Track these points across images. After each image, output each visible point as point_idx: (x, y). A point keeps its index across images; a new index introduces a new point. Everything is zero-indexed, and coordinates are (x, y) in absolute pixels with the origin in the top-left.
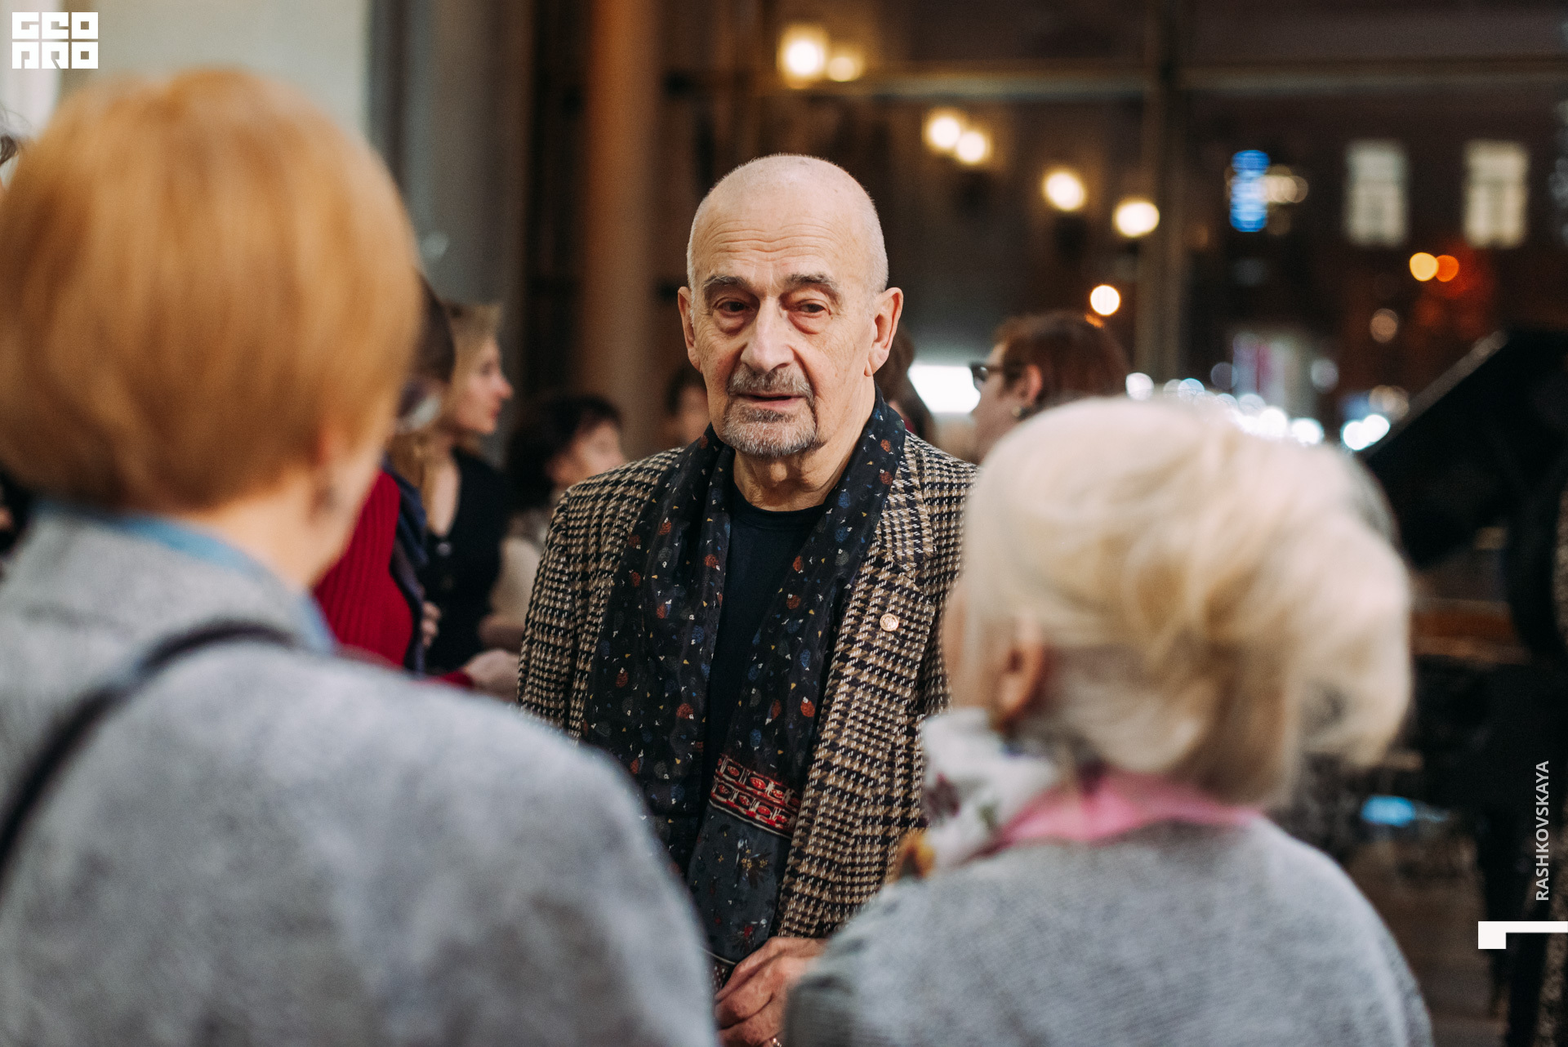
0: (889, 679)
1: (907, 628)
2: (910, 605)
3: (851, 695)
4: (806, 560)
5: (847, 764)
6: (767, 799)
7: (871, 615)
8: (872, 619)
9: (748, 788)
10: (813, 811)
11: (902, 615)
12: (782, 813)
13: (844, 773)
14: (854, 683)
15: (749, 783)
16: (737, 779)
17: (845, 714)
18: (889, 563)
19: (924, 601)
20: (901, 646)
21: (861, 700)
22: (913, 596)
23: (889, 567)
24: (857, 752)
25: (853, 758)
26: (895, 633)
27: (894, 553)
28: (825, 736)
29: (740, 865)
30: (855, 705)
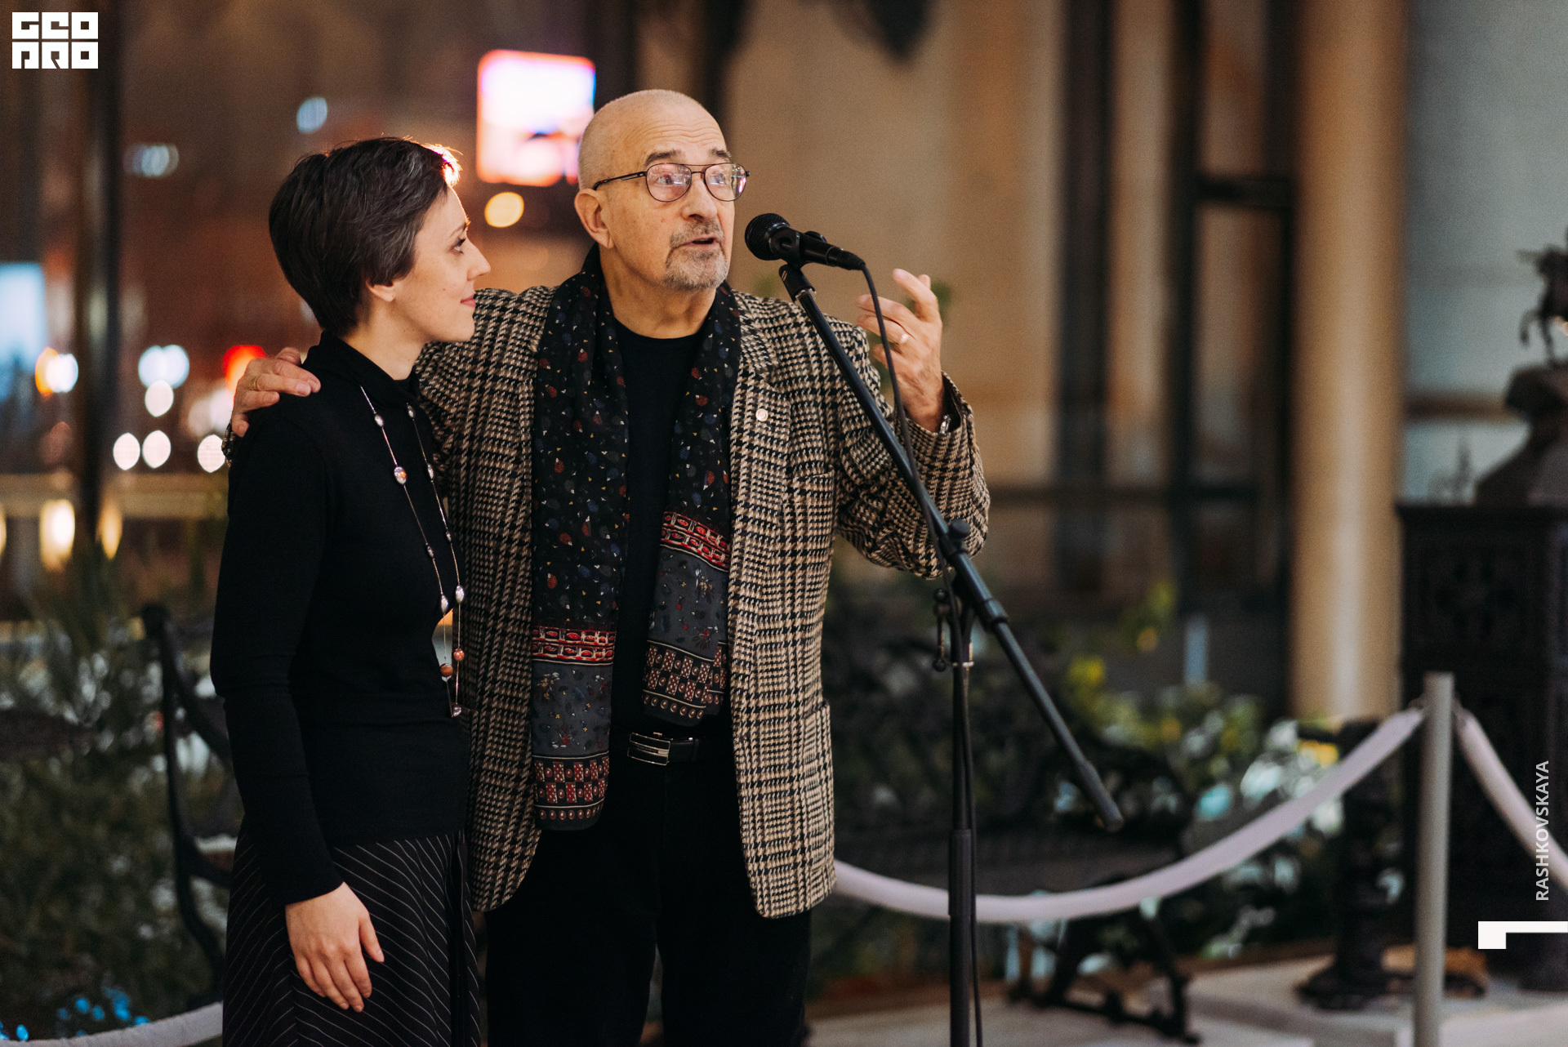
0: (770, 455)
1: (774, 418)
2: (773, 402)
3: (749, 468)
4: (701, 370)
5: (757, 516)
6: (707, 542)
7: (749, 411)
8: (750, 413)
9: (695, 534)
10: (742, 551)
11: (769, 409)
12: (716, 552)
13: (757, 523)
14: (750, 460)
15: (695, 531)
16: (687, 528)
17: (749, 482)
18: (752, 373)
19: (782, 399)
20: (773, 431)
21: (756, 471)
22: (774, 395)
23: (753, 376)
24: (762, 507)
25: (760, 512)
26: (767, 422)
27: (754, 366)
28: (740, 499)
29: (699, 587)
30: (754, 475)
